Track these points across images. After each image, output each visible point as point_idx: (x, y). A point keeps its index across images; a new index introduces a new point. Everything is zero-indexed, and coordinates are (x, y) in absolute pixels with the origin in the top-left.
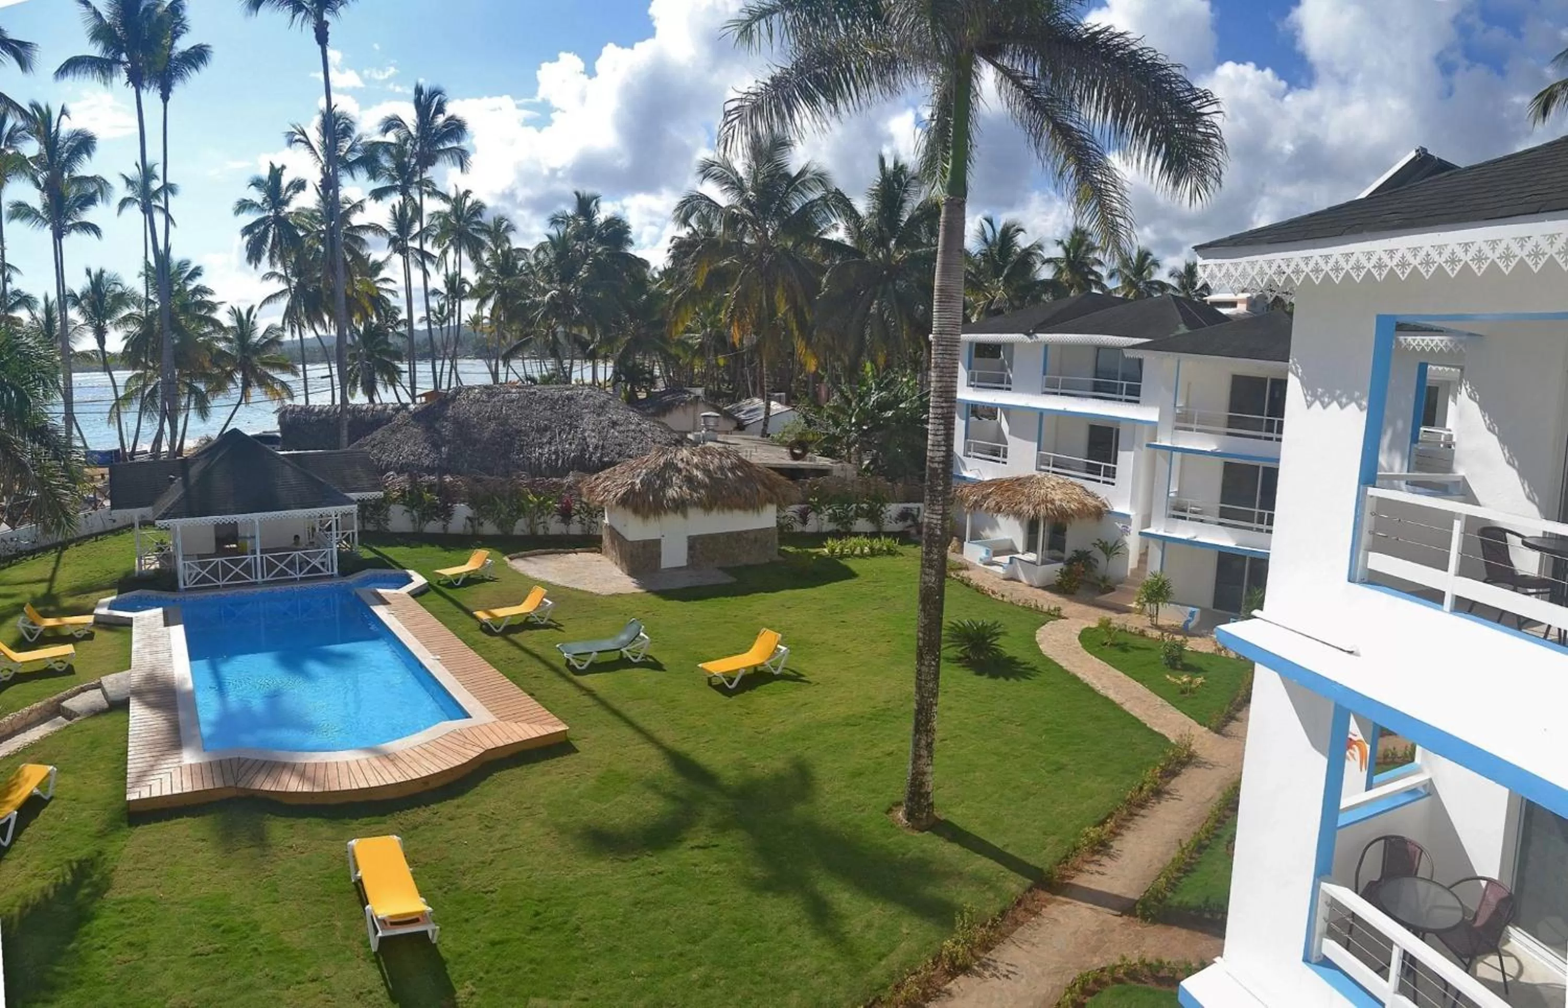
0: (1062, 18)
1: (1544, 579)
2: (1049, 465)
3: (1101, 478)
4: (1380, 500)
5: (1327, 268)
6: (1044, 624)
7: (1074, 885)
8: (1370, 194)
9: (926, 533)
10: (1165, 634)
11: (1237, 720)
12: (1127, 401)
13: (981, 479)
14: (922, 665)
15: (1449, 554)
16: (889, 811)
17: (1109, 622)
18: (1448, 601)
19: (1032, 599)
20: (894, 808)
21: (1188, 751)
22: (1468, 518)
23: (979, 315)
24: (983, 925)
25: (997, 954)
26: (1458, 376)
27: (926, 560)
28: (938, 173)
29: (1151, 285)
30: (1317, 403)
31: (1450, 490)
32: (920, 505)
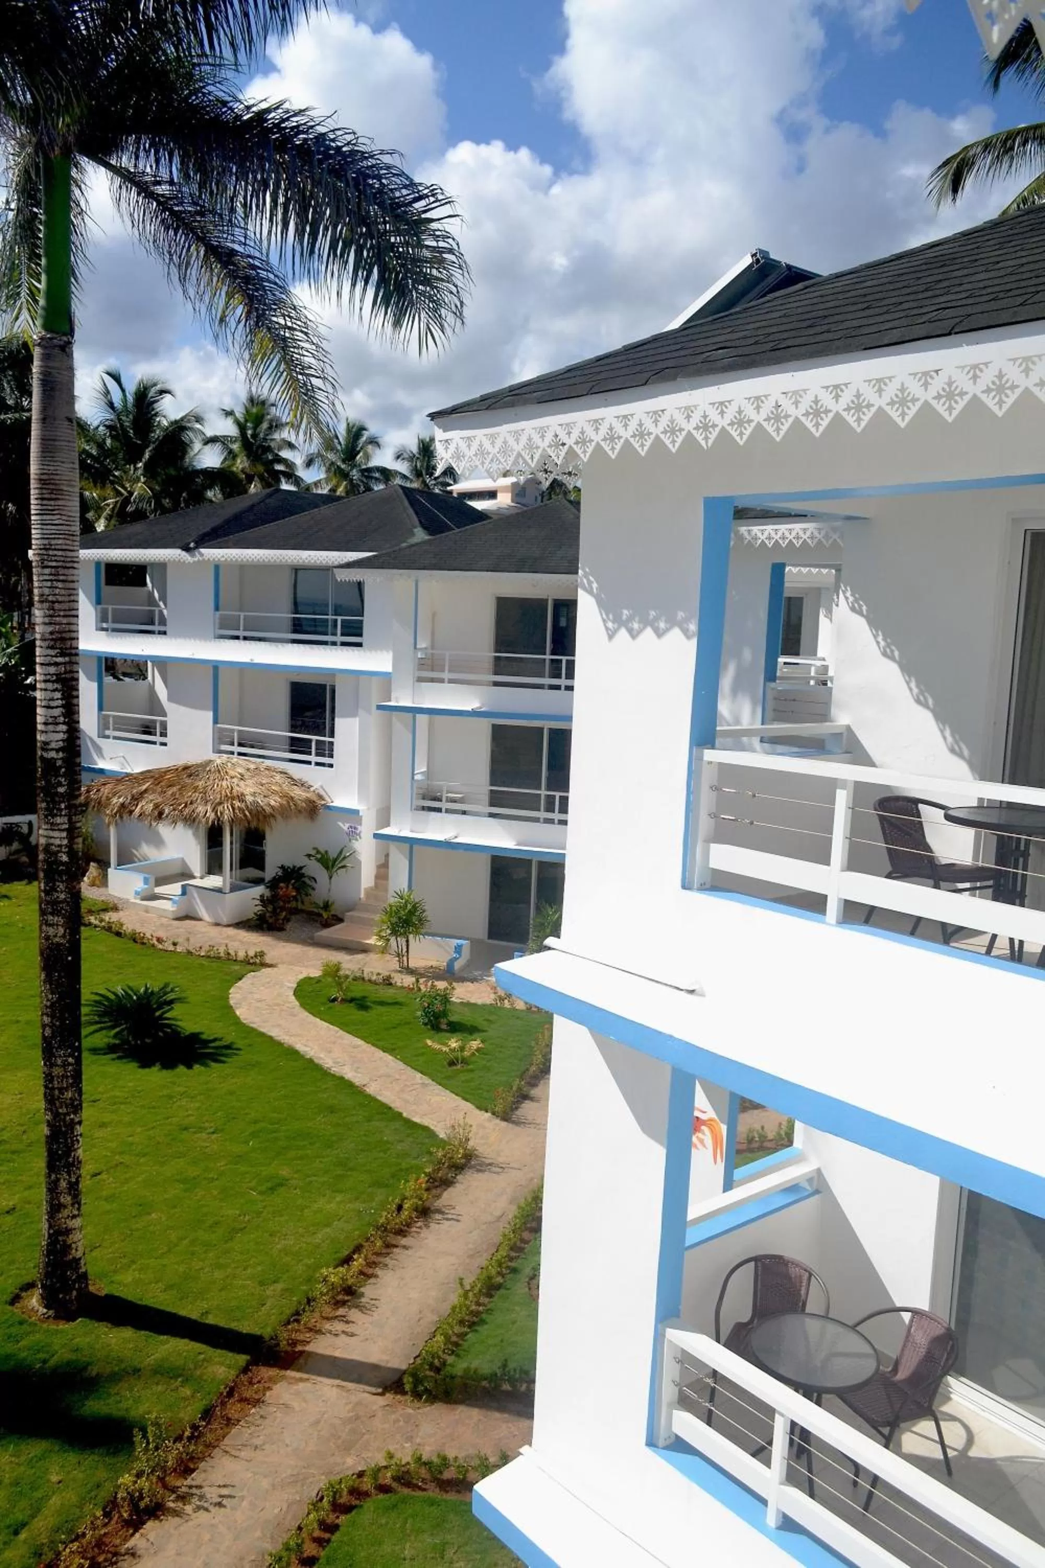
0: (210, 93)
1: (983, 869)
2: (233, 744)
3: (313, 758)
4: (724, 768)
5: (626, 434)
6: (240, 979)
7: (310, 1354)
8: (685, 323)
9: (45, 861)
10: (422, 980)
11: (532, 1099)
12: (344, 644)
13: (129, 771)
14: (52, 1065)
15: (830, 840)
16: (15, 1299)
17: (338, 968)
18: (833, 908)
19: (220, 944)
20: (24, 1294)
21: (465, 1149)
22: (858, 785)
23: (109, 518)
24: (179, 1439)
25: (203, 1475)
26: (832, 580)
27: (48, 903)
28: (24, 292)
29: (368, 473)
30: (623, 632)
31: (828, 746)
32: (32, 818)
